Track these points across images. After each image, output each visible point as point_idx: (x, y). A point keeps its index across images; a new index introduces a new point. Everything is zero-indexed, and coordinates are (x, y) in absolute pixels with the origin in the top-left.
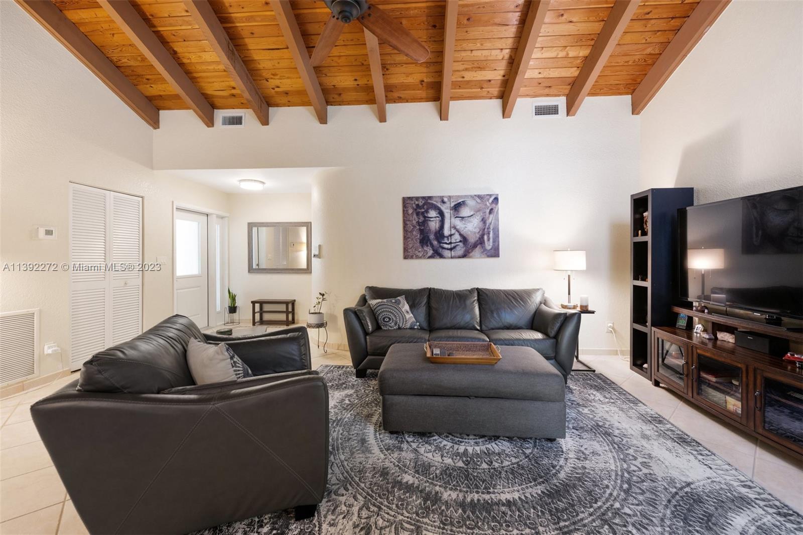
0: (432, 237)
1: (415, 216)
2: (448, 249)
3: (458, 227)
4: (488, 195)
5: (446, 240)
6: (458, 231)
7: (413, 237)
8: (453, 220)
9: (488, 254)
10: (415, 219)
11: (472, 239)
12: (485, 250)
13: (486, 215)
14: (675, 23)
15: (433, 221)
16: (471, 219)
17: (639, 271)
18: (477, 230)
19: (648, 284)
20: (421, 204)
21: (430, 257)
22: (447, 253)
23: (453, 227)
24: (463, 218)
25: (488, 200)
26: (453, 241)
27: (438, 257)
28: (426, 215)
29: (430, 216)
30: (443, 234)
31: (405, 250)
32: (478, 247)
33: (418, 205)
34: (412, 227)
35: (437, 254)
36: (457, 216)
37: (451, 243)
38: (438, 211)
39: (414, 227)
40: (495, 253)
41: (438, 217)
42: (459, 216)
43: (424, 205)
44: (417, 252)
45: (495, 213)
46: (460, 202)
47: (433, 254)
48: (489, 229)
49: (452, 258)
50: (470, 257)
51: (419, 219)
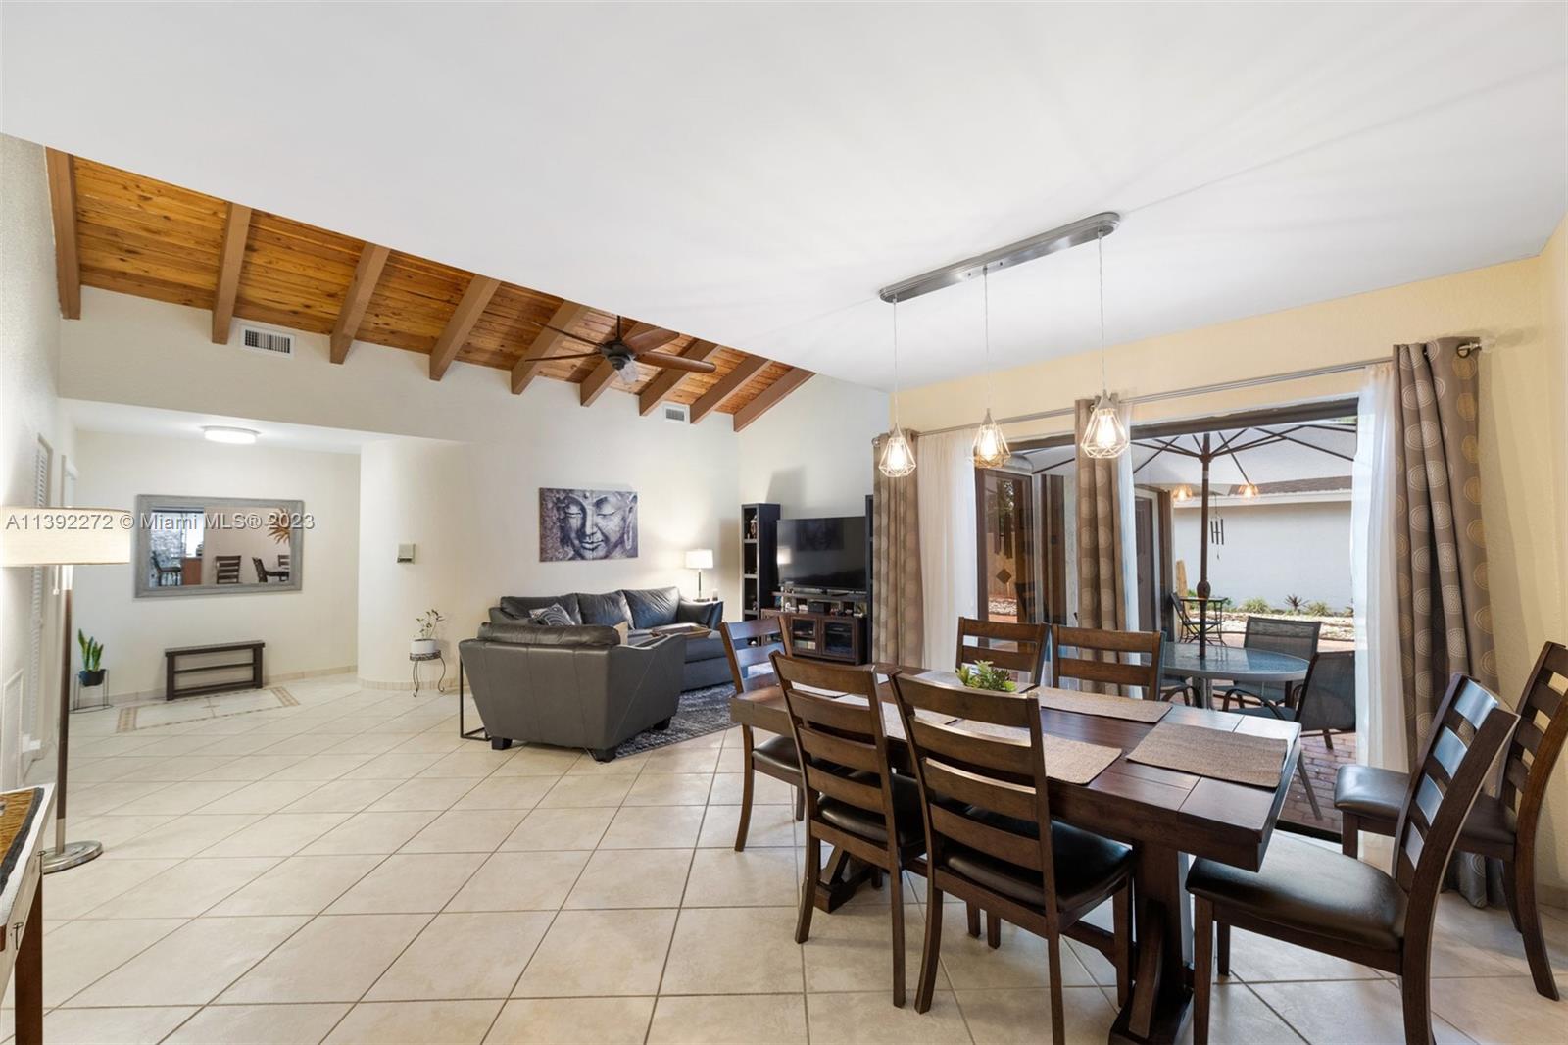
0: (573, 535)
1: (555, 511)
2: (589, 549)
3: (599, 525)
4: (628, 492)
5: (587, 540)
6: (599, 529)
8: (595, 516)
9: (628, 554)
10: (554, 515)
11: (614, 539)
12: (625, 550)
13: (626, 514)
14: (770, 381)
15: (574, 517)
16: (612, 517)
17: (749, 567)
18: (618, 529)
19: (756, 576)
21: (570, 559)
22: (588, 554)
23: (595, 525)
24: (604, 515)
25: (628, 498)
26: (595, 540)
27: (580, 558)
28: (567, 511)
29: (571, 511)
30: (585, 532)
31: (543, 551)
32: (619, 546)
33: (558, 499)
35: (579, 555)
36: (599, 513)
37: (592, 543)
38: (580, 506)
39: (554, 523)
40: (633, 553)
41: (579, 513)
42: (601, 513)
43: (565, 499)
45: (634, 512)
46: (602, 498)
47: (574, 554)
48: (629, 527)
49: (594, 559)
50: (611, 558)
51: (559, 514)
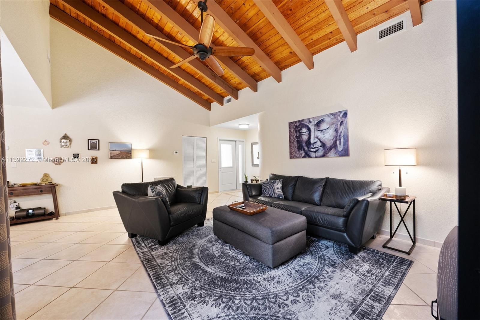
0: (304, 144)
1: (295, 133)
2: (313, 152)
3: (319, 137)
4: (339, 112)
5: (312, 147)
6: (319, 139)
7: (294, 145)
8: (316, 132)
9: (340, 154)
10: (295, 135)
11: (329, 144)
12: (338, 151)
13: (337, 127)
15: (304, 134)
16: (328, 131)
18: (332, 138)
20: (298, 125)
21: (304, 157)
22: (313, 154)
23: (316, 137)
24: (322, 130)
25: (339, 116)
26: (316, 146)
27: (308, 157)
28: (301, 132)
30: (311, 142)
31: (291, 153)
32: (333, 149)
33: (296, 126)
34: (293, 140)
35: (307, 155)
36: (319, 130)
37: (315, 148)
38: (307, 128)
39: (295, 139)
40: (346, 153)
41: (307, 132)
42: (320, 130)
43: (299, 125)
44: (296, 154)
45: (345, 124)
46: (320, 120)
47: (305, 155)
48: (340, 135)
49: (316, 157)
50: (328, 157)
51: (297, 134)
